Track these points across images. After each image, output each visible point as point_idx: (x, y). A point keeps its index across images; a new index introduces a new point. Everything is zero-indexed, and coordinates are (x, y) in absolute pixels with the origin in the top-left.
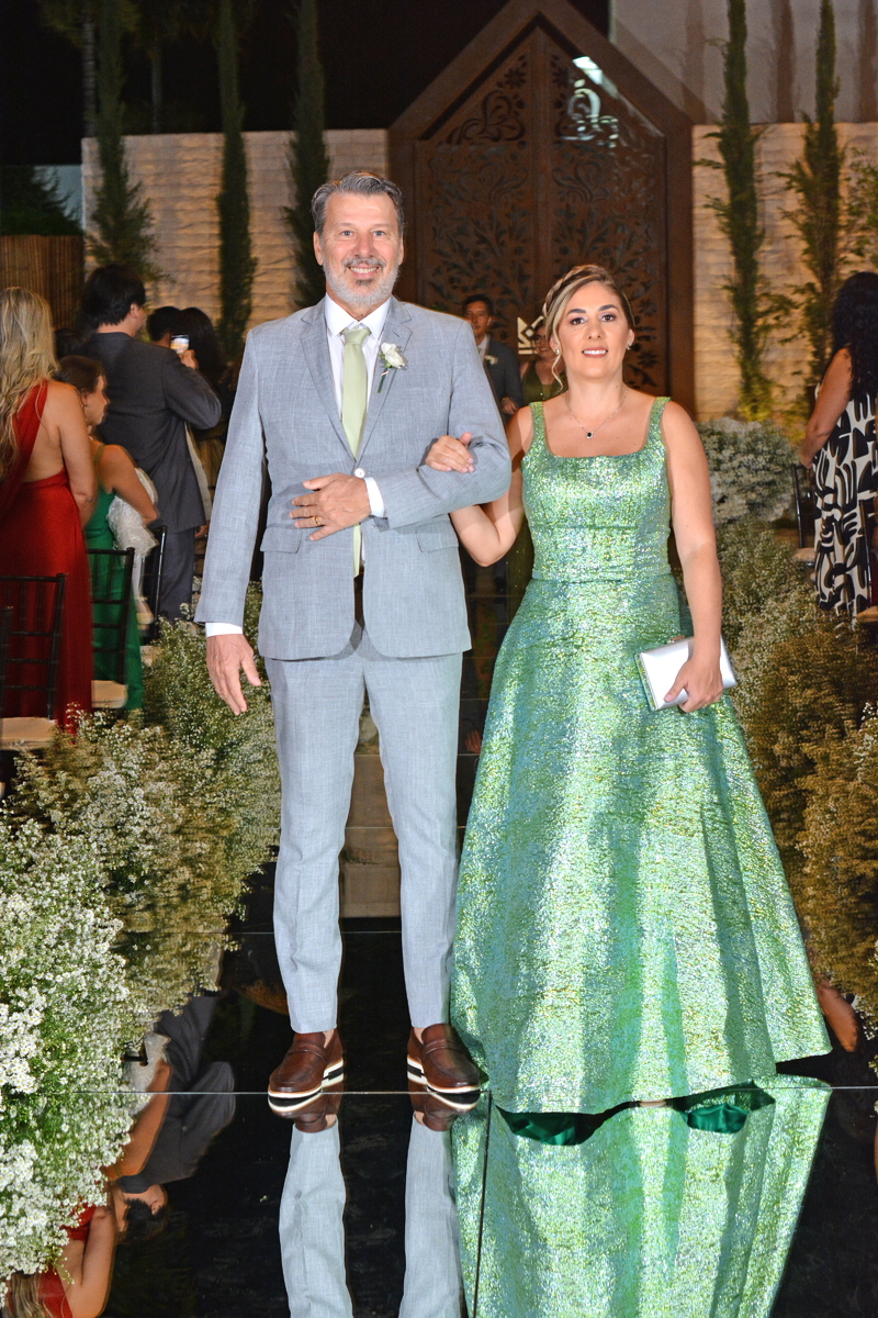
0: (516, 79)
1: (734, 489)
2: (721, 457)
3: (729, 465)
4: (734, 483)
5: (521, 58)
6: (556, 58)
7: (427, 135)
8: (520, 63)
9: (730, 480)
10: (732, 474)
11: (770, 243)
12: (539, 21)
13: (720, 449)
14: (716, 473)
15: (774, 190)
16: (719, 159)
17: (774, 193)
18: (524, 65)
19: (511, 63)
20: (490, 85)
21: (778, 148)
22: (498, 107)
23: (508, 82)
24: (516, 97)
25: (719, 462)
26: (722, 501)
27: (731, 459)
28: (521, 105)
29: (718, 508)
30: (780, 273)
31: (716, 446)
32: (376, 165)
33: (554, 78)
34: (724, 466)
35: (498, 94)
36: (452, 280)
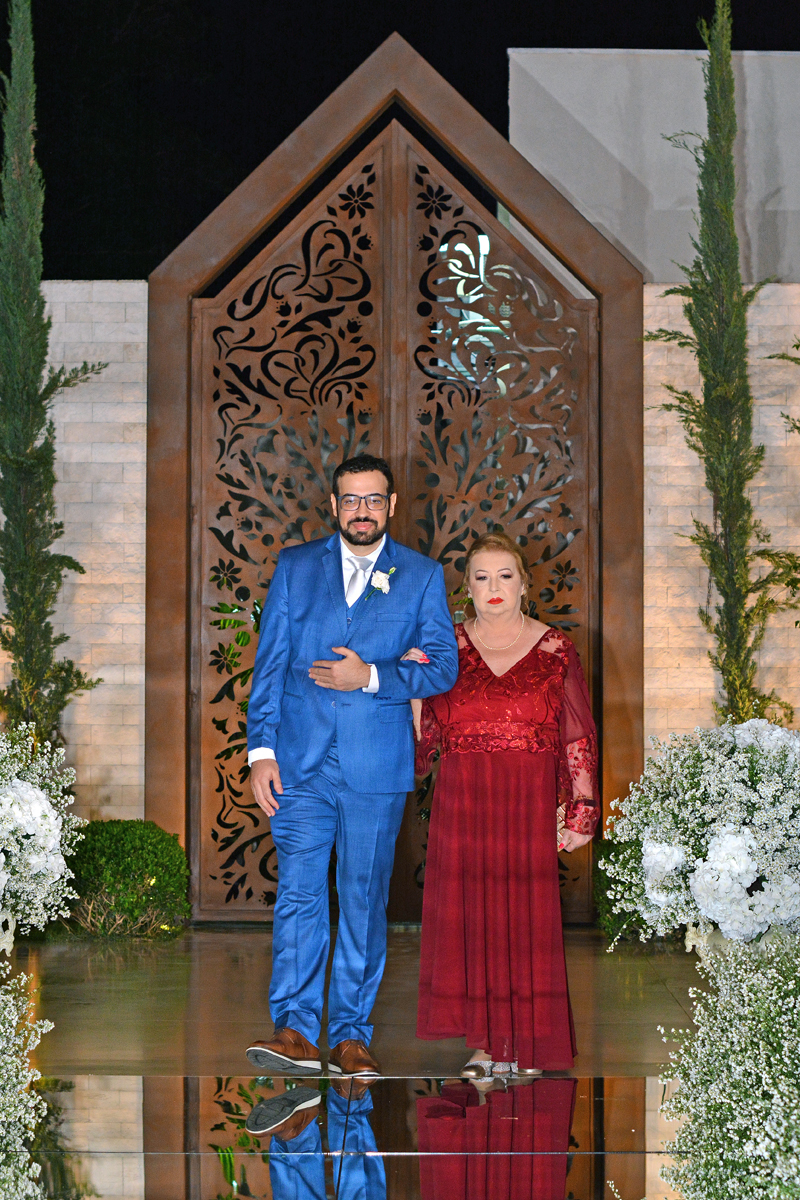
0: (356, 201)
1: (781, 862)
2: (755, 798)
3: (772, 813)
4: (782, 849)
5: (367, 169)
6: (424, 170)
7: (210, 290)
8: (366, 176)
9: (776, 844)
10: (779, 831)
11: (767, 475)
12: (396, 110)
13: (752, 783)
14: (746, 830)
15: (774, 389)
16: (688, 331)
17: (773, 394)
18: (371, 180)
19: (351, 176)
20: (316, 210)
21: (780, 322)
22: (329, 246)
23: (343, 208)
24: (357, 230)
25: (752, 808)
26: (757, 886)
27: (775, 800)
28: (364, 243)
29: (750, 901)
30: (784, 523)
31: (745, 775)
32: (129, 339)
33: (420, 201)
34: (759, 818)
35: (329, 226)
36: (247, 524)
